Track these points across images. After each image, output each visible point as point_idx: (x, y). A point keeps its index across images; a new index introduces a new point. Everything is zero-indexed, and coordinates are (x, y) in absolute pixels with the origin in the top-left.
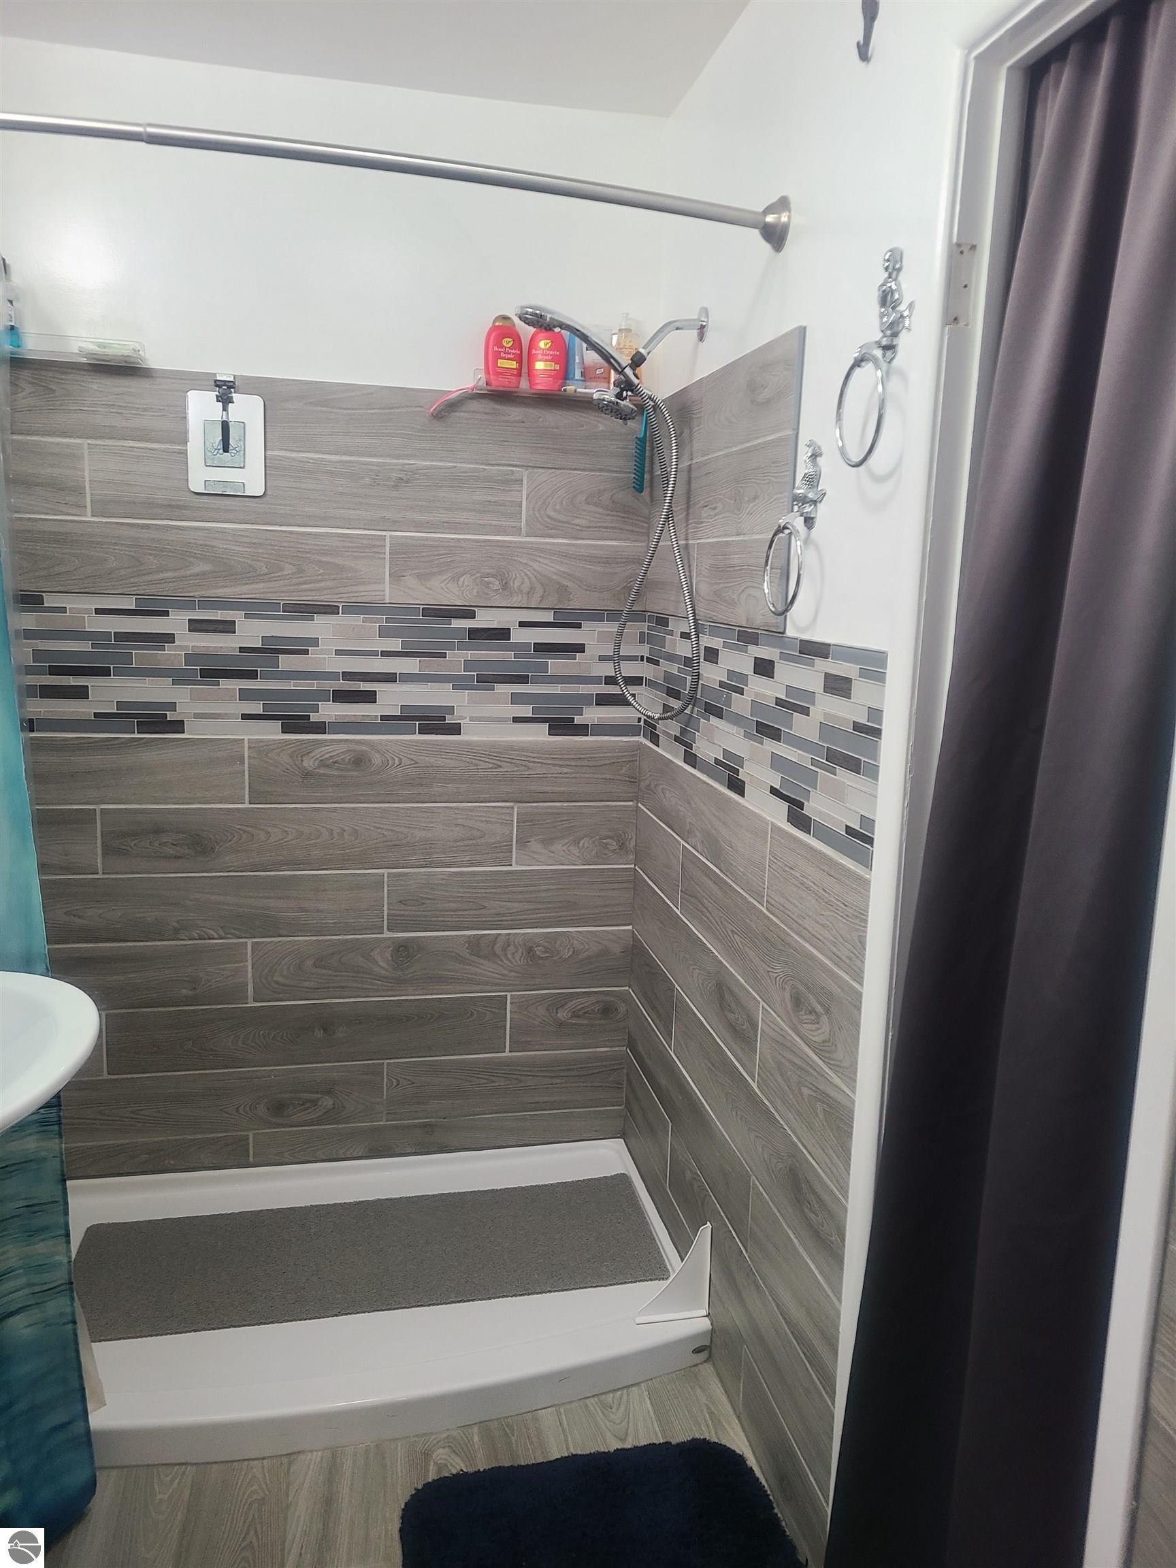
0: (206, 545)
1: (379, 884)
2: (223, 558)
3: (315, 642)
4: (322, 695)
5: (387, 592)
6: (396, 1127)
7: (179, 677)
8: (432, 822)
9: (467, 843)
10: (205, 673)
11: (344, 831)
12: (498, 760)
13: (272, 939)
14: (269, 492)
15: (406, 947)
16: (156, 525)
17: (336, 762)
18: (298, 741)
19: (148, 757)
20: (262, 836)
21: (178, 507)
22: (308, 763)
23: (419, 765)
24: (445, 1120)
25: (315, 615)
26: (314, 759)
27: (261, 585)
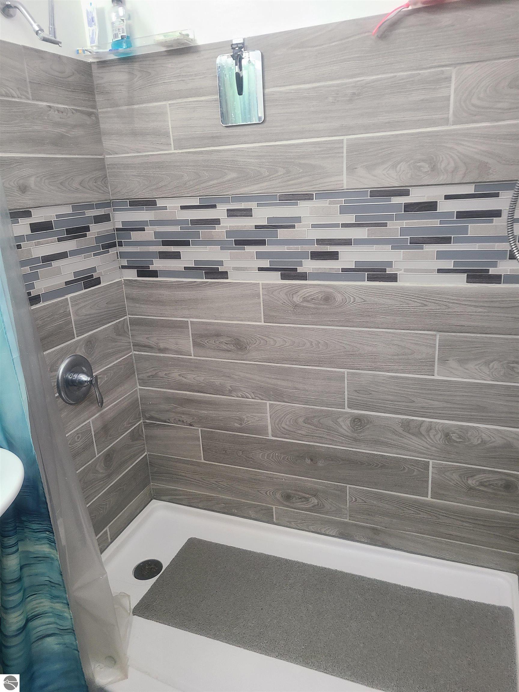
0: (233, 161)
1: (341, 378)
2: (243, 168)
3: (298, 219)
4: (302, 255)
5: (345, 182)
6: (355, 525)
7: (224, 245)
8: (375, 342)
9: (401, 357)
10: (237, 243)
11: (320, 343)
12: (425, 301)
13: (280, 403)
14: (267, 119)
15: (359, 419)
16: (206, 151)
17: (313, 299)
18: (290, 285)
19: (209, 293)
20: (272, 342)
21: (217, 137)
22: (297, 299)
23: (367, 303)
24: (386, 529)
25: (299, 201)
26: (300, 296)
27: (266, 184)
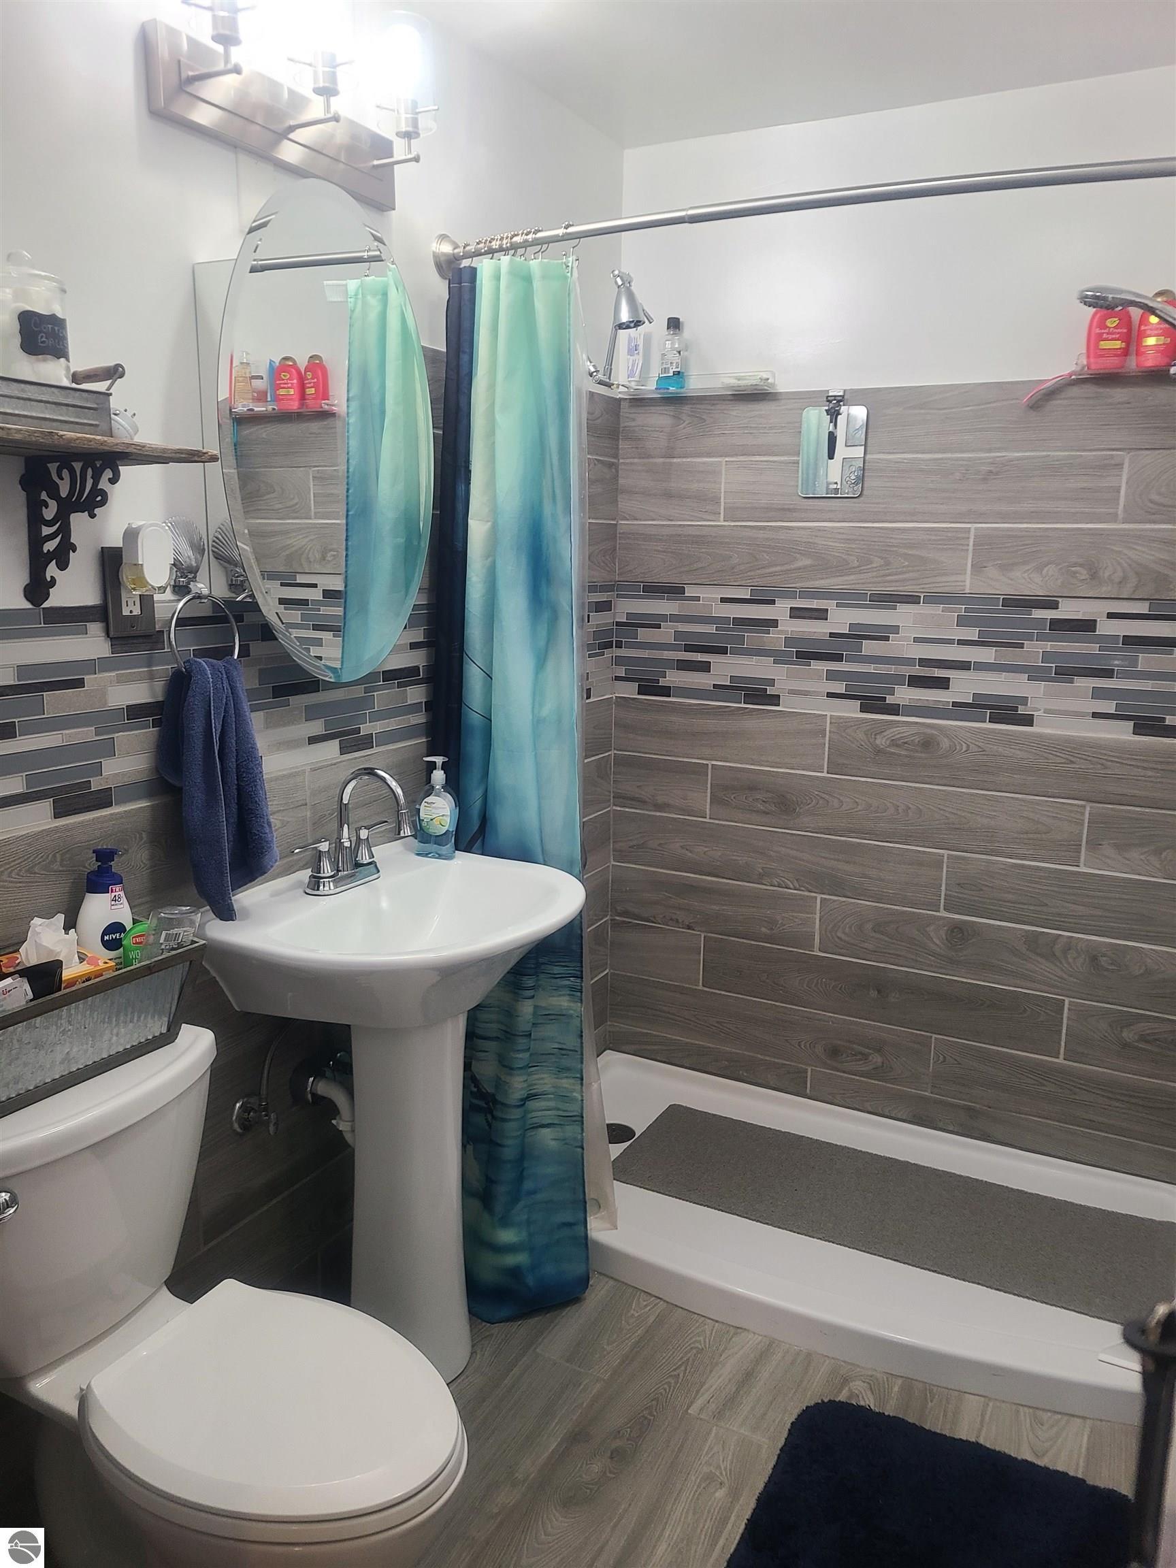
0: (809, 542)
1: (938, 863)
2: (822, 553)
3: (895, 629)
4: (898, 680)
5: (968, 583)
6: (941, 1102)
7: (779, 657)
8: (995, 811)
9: (1031, 836)
10: (800, 655)
11: (910, 808)
12: (1072, 756)
13: (840, 898)
14: (865, 492)
15: (961, 929)
16: (771, 526)
17: (906, 743)
18: (873, 720)
19: (750, 724)
20: (836, 803)
21: (789, 510)
22: (881, 741)
23: (987, 753)
24: (989, 1109)
25: (898, 604)
26: (886, 737)
27: (852, 577)
